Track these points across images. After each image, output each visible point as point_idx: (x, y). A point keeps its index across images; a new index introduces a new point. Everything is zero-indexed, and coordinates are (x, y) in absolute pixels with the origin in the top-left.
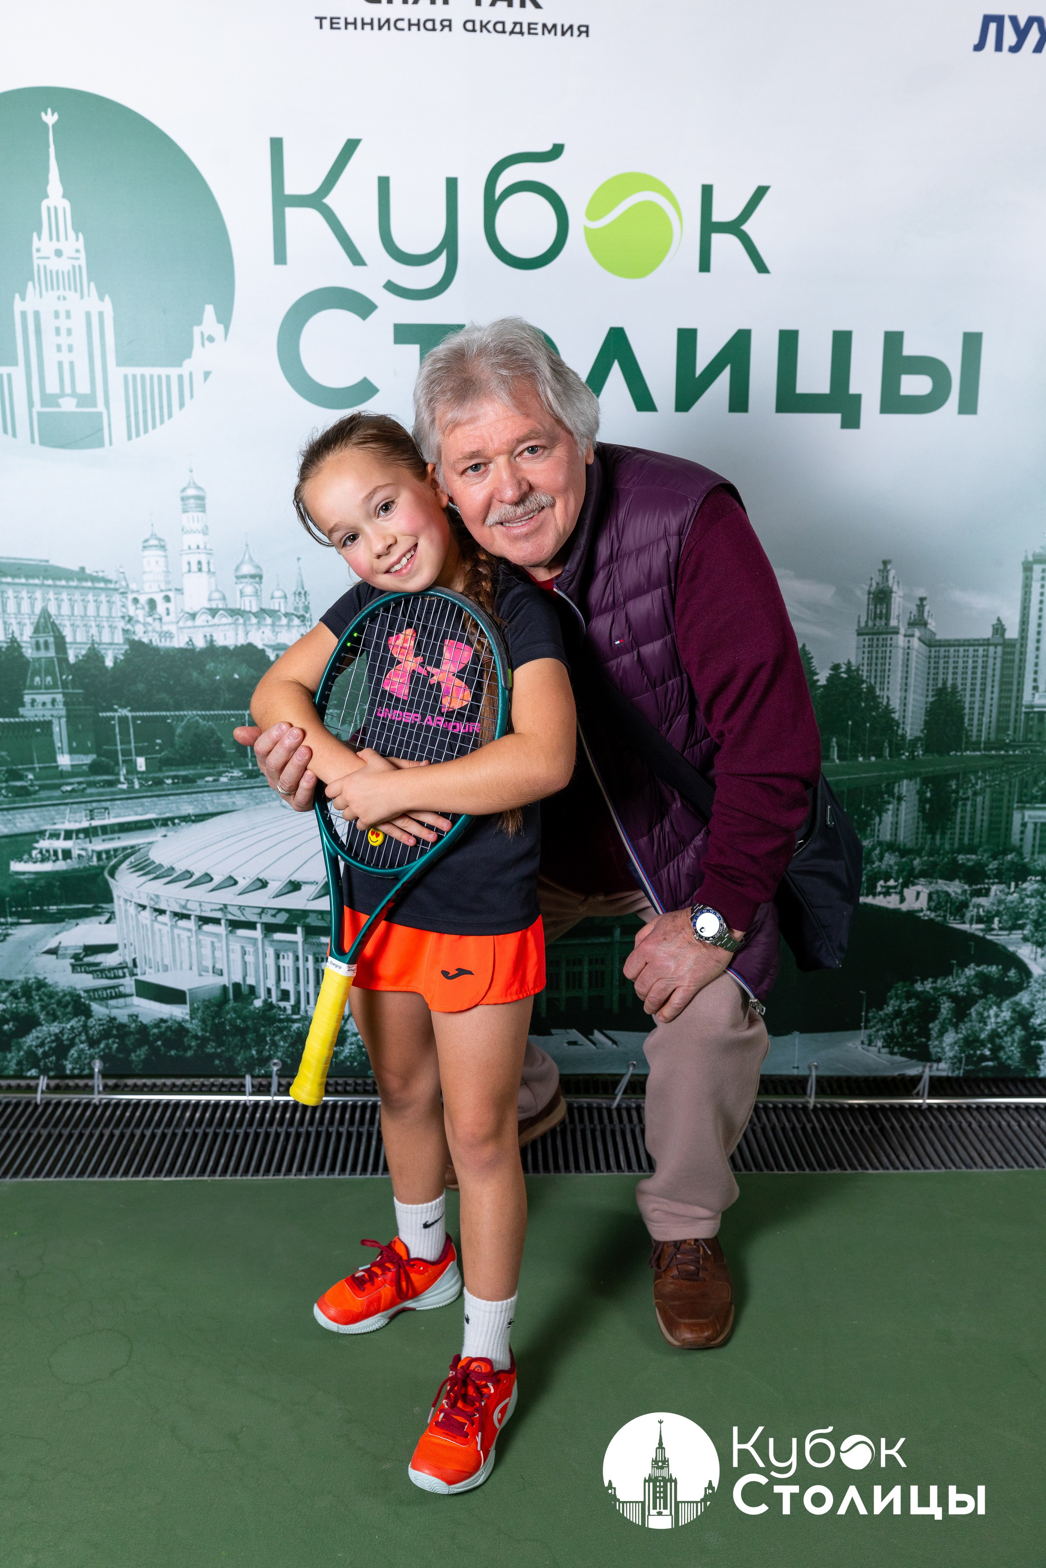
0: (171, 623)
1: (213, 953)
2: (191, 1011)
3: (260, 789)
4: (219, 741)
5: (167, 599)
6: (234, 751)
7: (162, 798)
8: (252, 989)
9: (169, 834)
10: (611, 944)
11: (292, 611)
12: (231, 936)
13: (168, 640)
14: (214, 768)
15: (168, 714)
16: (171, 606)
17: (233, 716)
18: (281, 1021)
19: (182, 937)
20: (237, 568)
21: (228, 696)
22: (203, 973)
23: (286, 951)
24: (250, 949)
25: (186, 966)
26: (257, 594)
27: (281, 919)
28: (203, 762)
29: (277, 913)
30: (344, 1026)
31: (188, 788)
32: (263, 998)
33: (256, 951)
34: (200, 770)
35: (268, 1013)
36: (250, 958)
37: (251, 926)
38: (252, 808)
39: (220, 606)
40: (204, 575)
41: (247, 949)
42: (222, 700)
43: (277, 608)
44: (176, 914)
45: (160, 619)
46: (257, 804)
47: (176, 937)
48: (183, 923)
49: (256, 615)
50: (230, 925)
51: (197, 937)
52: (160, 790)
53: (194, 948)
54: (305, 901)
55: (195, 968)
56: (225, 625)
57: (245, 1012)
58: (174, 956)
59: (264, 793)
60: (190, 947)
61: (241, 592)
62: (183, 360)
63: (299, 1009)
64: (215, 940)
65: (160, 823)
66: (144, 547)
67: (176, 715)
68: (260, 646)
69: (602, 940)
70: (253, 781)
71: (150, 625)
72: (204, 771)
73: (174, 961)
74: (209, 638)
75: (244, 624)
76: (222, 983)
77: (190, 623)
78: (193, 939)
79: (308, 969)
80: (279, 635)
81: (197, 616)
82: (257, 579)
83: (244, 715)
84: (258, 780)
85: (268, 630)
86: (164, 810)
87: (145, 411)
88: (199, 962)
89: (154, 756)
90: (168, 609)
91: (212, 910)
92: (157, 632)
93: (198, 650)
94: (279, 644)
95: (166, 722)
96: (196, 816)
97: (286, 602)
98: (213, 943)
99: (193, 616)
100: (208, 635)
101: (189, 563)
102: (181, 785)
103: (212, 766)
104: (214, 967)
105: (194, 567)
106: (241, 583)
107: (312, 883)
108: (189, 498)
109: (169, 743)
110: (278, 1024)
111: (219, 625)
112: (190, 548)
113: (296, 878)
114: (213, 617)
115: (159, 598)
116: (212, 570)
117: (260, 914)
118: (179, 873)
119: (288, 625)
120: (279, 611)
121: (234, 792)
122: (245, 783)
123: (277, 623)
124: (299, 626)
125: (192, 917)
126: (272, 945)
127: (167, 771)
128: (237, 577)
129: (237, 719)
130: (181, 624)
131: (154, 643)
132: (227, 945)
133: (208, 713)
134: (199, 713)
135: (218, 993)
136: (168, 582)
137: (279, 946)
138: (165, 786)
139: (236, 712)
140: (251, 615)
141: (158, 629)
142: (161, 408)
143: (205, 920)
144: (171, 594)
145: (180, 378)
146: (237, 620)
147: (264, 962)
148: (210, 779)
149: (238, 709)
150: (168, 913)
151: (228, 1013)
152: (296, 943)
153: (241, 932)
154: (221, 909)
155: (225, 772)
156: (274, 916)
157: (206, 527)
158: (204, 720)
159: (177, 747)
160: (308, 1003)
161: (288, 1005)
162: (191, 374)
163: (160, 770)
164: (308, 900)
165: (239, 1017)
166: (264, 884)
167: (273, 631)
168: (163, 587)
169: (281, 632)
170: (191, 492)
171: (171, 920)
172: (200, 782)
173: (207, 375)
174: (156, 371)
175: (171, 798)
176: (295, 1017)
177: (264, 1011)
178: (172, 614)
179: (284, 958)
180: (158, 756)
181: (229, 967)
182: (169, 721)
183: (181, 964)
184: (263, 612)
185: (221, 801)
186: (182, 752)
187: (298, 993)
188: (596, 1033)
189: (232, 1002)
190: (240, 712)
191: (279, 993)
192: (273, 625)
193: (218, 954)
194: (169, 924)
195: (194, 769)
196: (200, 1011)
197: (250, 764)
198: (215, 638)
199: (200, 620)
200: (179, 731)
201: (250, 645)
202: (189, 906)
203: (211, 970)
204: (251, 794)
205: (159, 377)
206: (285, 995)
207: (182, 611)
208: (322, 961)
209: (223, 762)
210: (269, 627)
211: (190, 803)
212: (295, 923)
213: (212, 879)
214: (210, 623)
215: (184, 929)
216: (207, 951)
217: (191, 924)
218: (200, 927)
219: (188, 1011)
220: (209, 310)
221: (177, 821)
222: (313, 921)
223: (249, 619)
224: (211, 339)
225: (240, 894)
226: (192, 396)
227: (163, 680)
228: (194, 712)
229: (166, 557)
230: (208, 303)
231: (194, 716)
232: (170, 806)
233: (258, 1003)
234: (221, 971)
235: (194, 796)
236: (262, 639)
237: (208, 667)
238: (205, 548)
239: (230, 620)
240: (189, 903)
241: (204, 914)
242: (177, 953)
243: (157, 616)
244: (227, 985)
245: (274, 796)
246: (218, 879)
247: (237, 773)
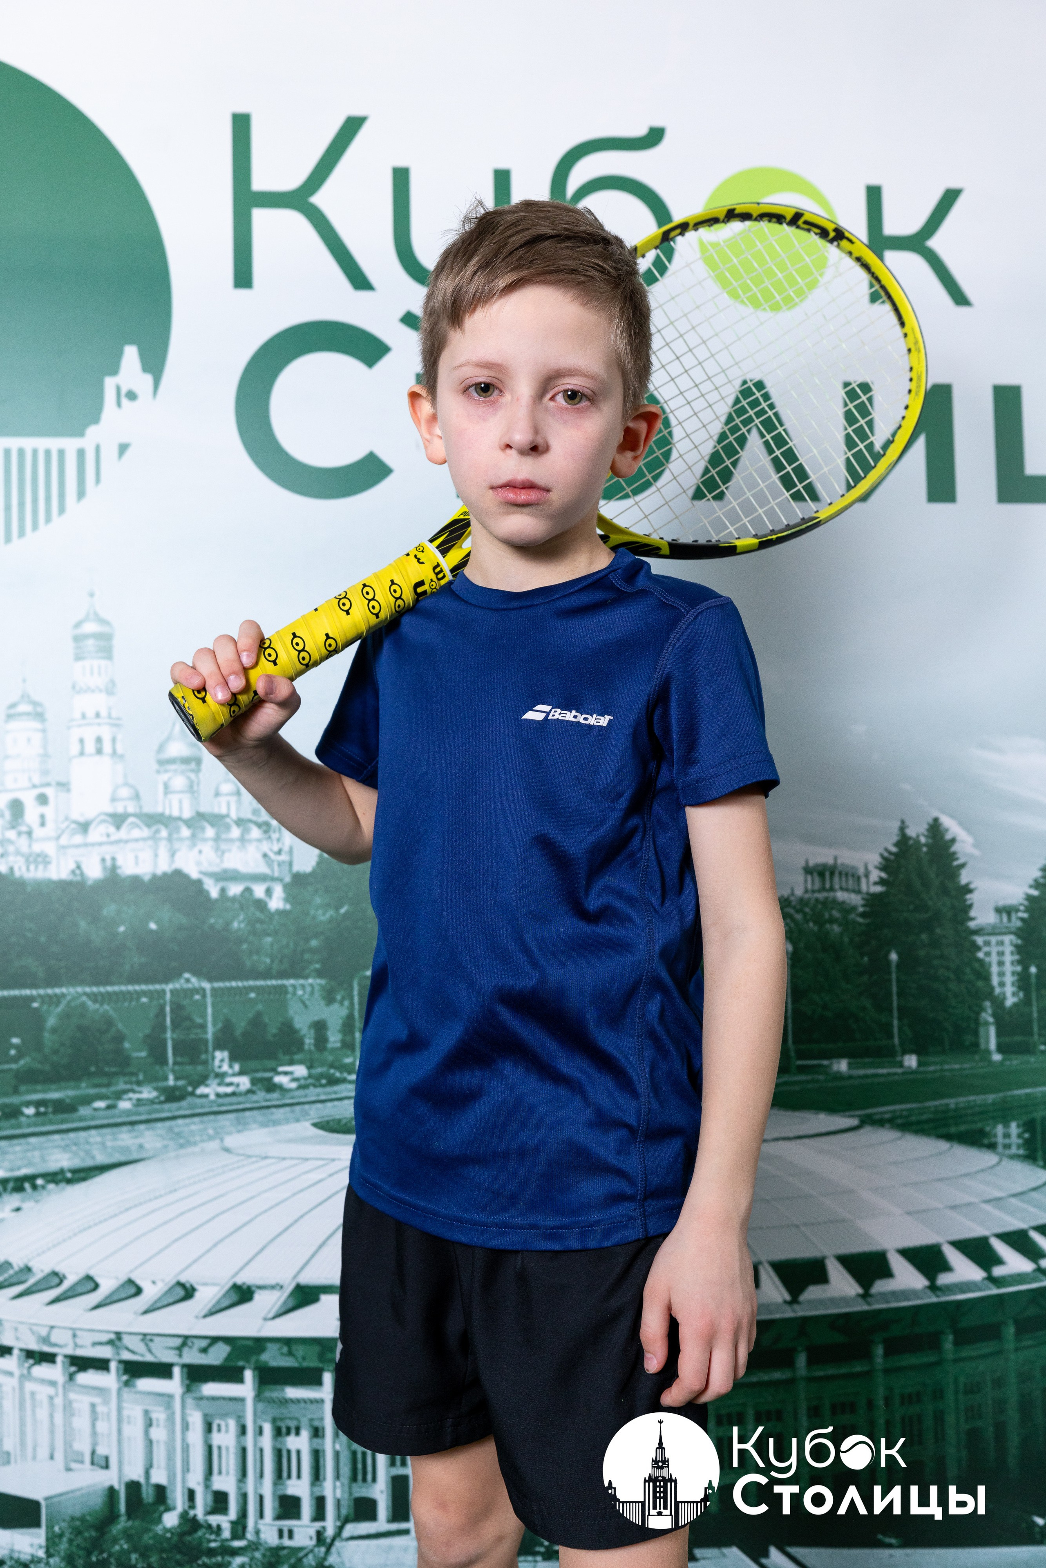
0: (47, 839)
1: (93, 1426)
2: (48, 1539)
3: (187, 1121)
4: (120, 1038)
5: (43, 799)
6: (143, 1054)
7: (15, 1141)
8: (161, 1492)
9: (27, 1206)
10: (791, 1382)
11: (249, 816)
12: (127, 1393)
13: (41, 867)
14: (109, 1085)
15: (34, 992)
16: (49, 811)
17: (144, 993)
18: (211, 1552)
19: (38, 1397)
20: (161, 748)
21: (137, 960)
22: (73, 1465)
23: (224, 1416)
24: (159, 1415)
25: (43, 1452)
26: (192, 789)
27: (217, 1356)
28: (90, 1075)
29: (210, 1345)
30: (325, 1559)
31: (63, 1121)
32: (180, 1508)
33: (171, 1419)
34: (85, 1089)
35: (188, 1538)
36: (158, 1434)
37: (162, 1370)
38: (172, 1154)
39: (131, 810)
40: (106, 761)
41: (154, 1416)
42: (127, 967)
43: (224, 811)
44: (30, 1354)
45: (29, 833)
46: (182, 1146)
47: (28, 1397)
48: (42, 1371)
49: (188, 823)
50: (126, 1371)
51: (65, 1395)
52: (13, 1127)
53: (59, 1418)
54: (260, 1322)
55: (59, 1455)
56: (137, 840)
57: (147, 1539)
58: (23, 1433)
59: (193, 1127)
60: (51, 1416)
61: (166, 786)
62: (87, 425)
63: (244, 1528)
64: (97, 1400)
65: (11, 1185)
66: (9, 717)
67: (48, 995)
68: (194, 875)
69: (777, 1375)
70: (174, 1105)
71: (10, 841)
72: (92, 1091)
73: (23, 1443)
74: (109, 863)
75: (170, 839)
76: (107, 1484)
77: (78, 839)
78: (59, 1401)
79: (261, 1450)
80: (226, 855)
81: (92, 828)
82: (193, 765)
83: (164, 991)
84: (184, 1104)
85: (208, 849)
86: (20, 1163)
87: (21, 504)
88: (68, 1445)
89: (6, 1067)
90: (42, 817)
91: (95, 1344)
92: (22, 855)
93: (90, 883)
94: (225, 871)
95: (30, 1007)
96: (74, 1171)
97: (239, 802)
98: (93, 1406)
99: (84, 827)
100: (108, 858)
101: (82, 741)
102: (51, 1116)
103: (105, 1081)
104: (93, 1453)
105: (90, 747)
106: (166, 771)
107: (272, 1287)
108: (86, 637)
109: (34, 1044)
110: (205, 1560)
111: (127, 841)
112: (84, 716)
113: (245, 1278)
114: (118, 827)
115: (28, 799)
116: (120, 750)
117: (180, 1349)
118: (38, 1275)
119: (243, 840)
120: (228, 816)
121: (142, 1127)
122: (162, 1111)
123: (224, 836)
124: (259, 840)
125: (59, 1359)
126: (198, 1407)
127: (29, 1092)
128: (162, 763)
129: (151, 999)
130: (64, 841)
131: (17, 874)
132: (120, 1409)
133: (102, 989)
134: (88, 990)
135: (98, 1502)
136: (45, 772)
137: (211, 1408)
138: (23, 1119)
139: (151, 987)
140: (181, 824)
141: (25, 849)
142: (48, 499)
143: (81, 1364)
144: (49, 792)
145: (81, 453)
146: (157, 831)
147: (184, 1440)
148: (101, 1104)
149: (154, 981)
150: (16, 1352)
151: (115, 1541)
152: (242, 1400)
153: (146, 1384)
154: (111, 1342)
155: (126, 1092)
156: (204, 1350)
157: (113, 682)
158: (95, 1001)
159: (47, 1050)
160: (261, 1516)
161: (224, 1521)
162: (98, 449)
163: (16, 1092)
164: (266, 1319)
165: (135, 1549)
166: (188, 1292)
167: (217, 849)
168: (36, 780)
169: (229, 851)
170: (90, 627)
171: (20, 1365)
172: (84, 1111)
173: (123, 448)
174: (42, 443)
175: (33, 1140)
176: (237, 1544)
177: (182, 1535)
178: (50, 824)
179: (219, 1430)
180: (14, 1066)
181: (120, 1452)
182: (35, 1005)
183: (35, 1449)
184: (200, 819)
185: (120, 1143)
186: (55, 1058)
187: (244, 1497)
188: (774, 1552)
189: (123, 1519)
190: (158, 987)
191: (210, 1498)
192: (217, 839)
193: (101, 1426)
194: (17, 1373)
195: (73, 1088)
196: (65, 1539)
197: (171, 1077)
198: (120, 862)
199: (96, 834)
200: (51, 1022)
201: (178, 873)
202: (54, 1339)
203: (87, 1459)
204: (171, 1129)
205: (48, 453)
206: (220, 1502)
207: (67, 819)
208: (288, 1433)
209: (124, 1074)
210: (210, 843)
211: (65, 1148)
212: (240, 1363)
213: (96, 1286)
214: (113, 838)
215: (43, 1381)
216: (82, 1423)
217: (55, 1372)
218: (71, 1377)
219: (42, 1541)
220: (131, 354)
221: (40, 1182)
222: (273, 1358)
223: (178, 830)
224: (132, 396)
225: (146, 1312)
226: (98, 480)
227: (29, 935)
228: (79, 989)
229: (44, 731)
230: (131, 343)
231: (79, 995)
232: (29, 1154)
233: (171, 1520)
234: (107, 1459)
235: (72, 1135)
236: (198, 863)
237: (105, 912)
238: (110, 716)
239: (146, 832)
240: (55, 1331)
241: (80, 1352)
242: (29, 1429)
243: (24, 829)
244: (116, 1487)
245: (211, 1132)
246: (107, 1286)
247: (148, 1093)
